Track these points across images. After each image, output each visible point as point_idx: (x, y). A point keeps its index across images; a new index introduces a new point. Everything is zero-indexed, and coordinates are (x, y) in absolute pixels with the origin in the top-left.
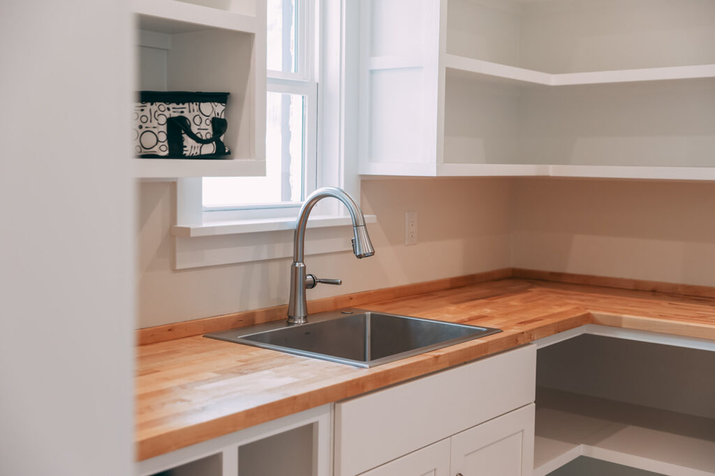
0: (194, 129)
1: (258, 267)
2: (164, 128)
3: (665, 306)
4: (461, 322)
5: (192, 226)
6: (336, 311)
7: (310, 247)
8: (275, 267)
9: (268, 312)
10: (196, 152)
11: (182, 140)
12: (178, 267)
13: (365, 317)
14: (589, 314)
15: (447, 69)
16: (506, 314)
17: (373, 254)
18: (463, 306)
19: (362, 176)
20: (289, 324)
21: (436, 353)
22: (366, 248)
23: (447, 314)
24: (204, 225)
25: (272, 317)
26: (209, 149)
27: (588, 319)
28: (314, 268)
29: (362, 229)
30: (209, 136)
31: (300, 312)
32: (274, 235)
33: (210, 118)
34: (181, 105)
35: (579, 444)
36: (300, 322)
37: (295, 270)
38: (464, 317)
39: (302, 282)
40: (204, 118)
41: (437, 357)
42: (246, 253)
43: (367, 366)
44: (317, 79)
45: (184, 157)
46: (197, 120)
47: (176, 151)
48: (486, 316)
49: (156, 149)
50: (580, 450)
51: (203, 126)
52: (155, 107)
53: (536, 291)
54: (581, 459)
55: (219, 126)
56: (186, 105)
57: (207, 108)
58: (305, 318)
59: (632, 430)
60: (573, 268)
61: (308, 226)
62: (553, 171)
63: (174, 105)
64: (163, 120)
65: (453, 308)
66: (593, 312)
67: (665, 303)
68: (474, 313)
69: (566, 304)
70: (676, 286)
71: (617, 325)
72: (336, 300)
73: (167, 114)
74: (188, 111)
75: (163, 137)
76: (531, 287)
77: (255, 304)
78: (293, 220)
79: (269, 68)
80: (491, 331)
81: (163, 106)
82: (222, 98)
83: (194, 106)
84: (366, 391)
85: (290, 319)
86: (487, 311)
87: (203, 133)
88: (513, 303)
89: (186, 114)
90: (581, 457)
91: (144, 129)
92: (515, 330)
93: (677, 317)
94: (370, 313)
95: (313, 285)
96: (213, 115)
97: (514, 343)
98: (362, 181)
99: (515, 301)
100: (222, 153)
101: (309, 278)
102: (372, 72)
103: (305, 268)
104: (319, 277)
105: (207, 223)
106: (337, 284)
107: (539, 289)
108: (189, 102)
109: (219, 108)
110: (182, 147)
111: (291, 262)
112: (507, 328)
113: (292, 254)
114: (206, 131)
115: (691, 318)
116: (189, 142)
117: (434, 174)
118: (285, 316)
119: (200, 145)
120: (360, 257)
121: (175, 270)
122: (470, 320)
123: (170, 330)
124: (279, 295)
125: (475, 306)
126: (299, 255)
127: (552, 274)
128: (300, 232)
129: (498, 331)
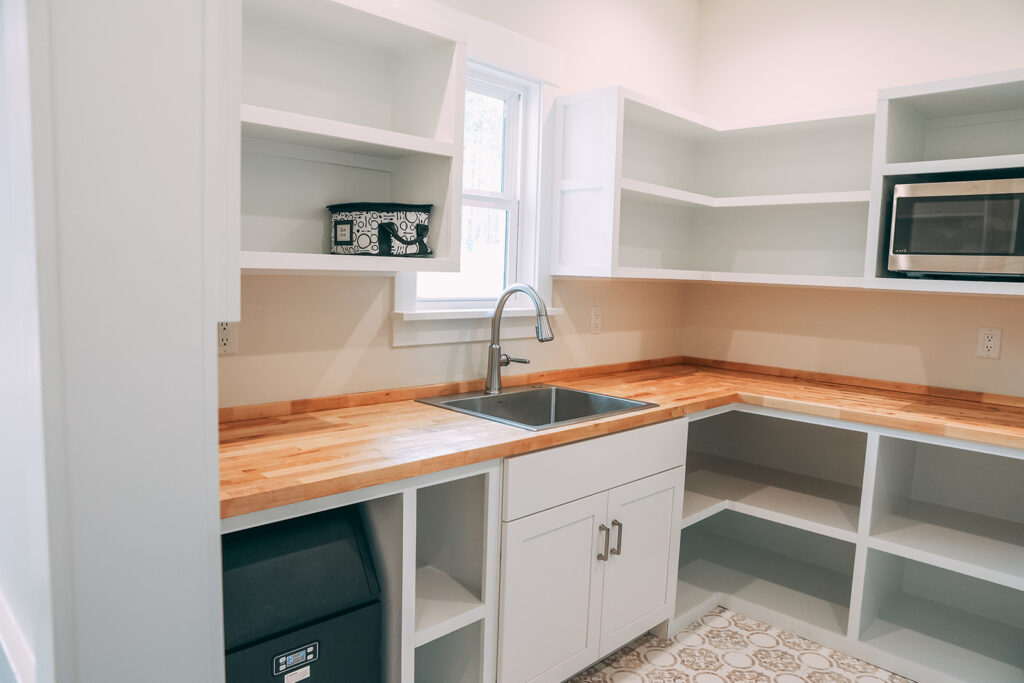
0: (401, 233)
1: (462, 348)
2: (376, 232)
3: (801, 390)
4: (627, 398)
5: (404, 312)
6: (528, 385)
7: (505, 332)
8: (477, 348)
9: (470, 384)
10: (402, 251)
11: (390, 241)
12: (395, 345)
13: (550, 390)
14: (737, 394)
15: (622, 190)
16: (668, 393)
17: (552, 339)
18: (635, 384)
19: (554, 276)
20: (486, 394)
21: (597, 422)
22: (546, 334)
23: (619, 390)
24: (417, 312)
25: (474, 388)
26: (413, 249)
27: (735, 398)
28: (508, 350)
29: (544, 318)
30: (413, 239)
31: (496, 385)
32: (476, 322)
33: (415, 224)
34: (390, 214)
35: (724, 499)
36: (495, 392)
37: (492, 350)
38: (632, 393)
39: (497, 361)
40: (409, 224)
41: (597, 425)
42: (453, 335)
43: (536, 429)
44: (518, 198)
45: (392, 255)
46: (404, 226)
47: (385, 250)
48: (649, 394)
49: (369, 248)
50: (724, 504)
51: (408, 230)
52: (369, 215)
53: (699, 375)
54: (726, 512)
55: (422, 230)
56: (395, 213)
57: (412, 216)
58: (499, 389)
59: (771, 490)
60: (733, 356)
61: (503, 316)
63: (385, 214)
64: (375, 225)
65: (625, 386)
66: (739, 393)
67: (801, 387)
69: (720, 386)
70: (813, 374)
71: (759, 404)
72: (529, 377)
73: (379, 220)
74: (397, 218)
75: (375, 239)
76: (696, 371)
77: (460, 378)
78: (491, 311)
79: (463, 186)
80: (650, 405)
81: (376, 214)
82: (427, 209)
83: (401, 214)
84: (531, 450)
85: (487, 390)
86: (653, 389)
87: (408, 236)
88: (677, 384)
89: (395, 221)
90: (726, 510)
91: (361, 233)
92: (672, 406)
93: (809, 398)
94: (556, 388)
95: (507, 363)
96: (417, 222)
97: (668, 416)
98: (554, 281)
99: (678, 382)
100: (424, 252)
101: (503, 358)
102: (563, 192)
103: (500, 349)
104: (512, 357)
105: (419, 310)
106: (526, 362)
108: (397, 211)
109: (423, 217)
110: (390, 247)
111: (489, 344)
112: (664, 403)
113: (489, 338)
114: (412, 235)
115: (820, 400)
116: (396, 243)
117: (610, 275)
118: (484, 388)
119: (405, 246)
120: (542, 341)
121: (393, 348)
122: (636, 396)
123: (387, 394)
124: (480, 370)
125: (643, 385)
126: (495, 338)
127: (715, 361)
128: (496, 322)
129: (657, 405)
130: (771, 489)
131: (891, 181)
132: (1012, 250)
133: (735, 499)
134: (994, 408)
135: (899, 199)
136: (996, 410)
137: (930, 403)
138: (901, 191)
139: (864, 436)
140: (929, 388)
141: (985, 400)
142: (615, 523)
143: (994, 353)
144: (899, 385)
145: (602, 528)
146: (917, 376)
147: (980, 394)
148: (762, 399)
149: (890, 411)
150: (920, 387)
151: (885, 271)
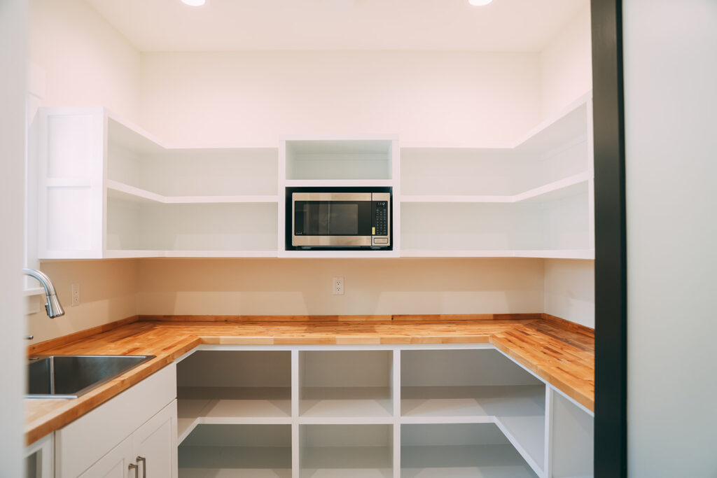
3: (237, 328)
4: (125, 354)
13: (49, 360)
14: (200, 339)
15: (108, 189)
16: (151, 345)
17: (63, 314)
18: (119, 343)
19: (41, 260)
21: (121, 379)
22: (58, 312)
23: (111, 349)
27: (200, 342)
29: (54, 297)
35: (196, 417)
38: (125, 350)
41: (123, 381)
43: (76, 397)
48: (138, 348)
50: (199, 421)
60: (178, 311)
62: (167, 254)
65: (112, 345)
66: (202, 337)
68: (130, 347)
69: (183, 334)
70: (238, 317)
71: (217, 343)
80: (149, 358)
86: (137, 344)
88: (150, 337)
90: (199, 425)
92: (163, 355)
94: (53, 357)
97: (165, 363)
98: (41, 263)
99: (151, 335)
107: (161, 326)
112: (158, 354)
115: (252, 334)
117: (101, 257)
120: (53, 317)
122: (130, 351)
125: (126, 343)
127: (165, 316)
129: (153, 357)
130: (222, 401)
131: (290, 191)
132: (357, 233)
133: (204, 415)
134: (347, 324)
135: (295, 202)
136: (349, 324)
137: (315, 326)
138: (296, 197)
139: (289, 353)
140: (310, 317)
141: (340, 320)
142: (139, 459)
143: (341, 292)
144: (293, 317)
145: (131, 466)
146: (303, 311)
147: (337, 316)
148: (219, 339)
149: (302, 334)
150: (304, 317)
151: (289, 246)
